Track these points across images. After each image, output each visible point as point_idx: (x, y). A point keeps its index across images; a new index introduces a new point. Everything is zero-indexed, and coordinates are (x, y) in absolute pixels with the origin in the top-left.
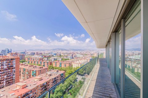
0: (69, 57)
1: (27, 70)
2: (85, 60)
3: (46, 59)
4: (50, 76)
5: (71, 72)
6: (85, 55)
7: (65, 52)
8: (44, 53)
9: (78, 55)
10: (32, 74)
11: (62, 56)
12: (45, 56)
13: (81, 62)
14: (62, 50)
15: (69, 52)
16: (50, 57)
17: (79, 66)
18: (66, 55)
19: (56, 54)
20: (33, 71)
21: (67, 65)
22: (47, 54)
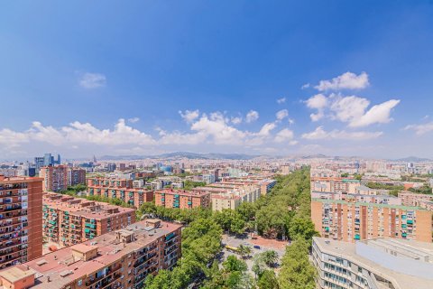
0: (207, 177)
1: (73, 217)
2: (254, 188)
3: (140, 183)
4: (129, 241)
5: (202, 227)
6: (253, 172)
7: (196, 162)
8: (141, 167)
9: (233, 173)
10: (85, 230)
11: (188, 174)
12: (141, 175)
13: (237, 194)
14: (190, 157)
15: (208, 163)
16: (153, 176)
17: (233, 208)
18: (199, 170)
19: (170, 169)
20: (88, 221)
21: (197, 203)
22: (147, 168)
